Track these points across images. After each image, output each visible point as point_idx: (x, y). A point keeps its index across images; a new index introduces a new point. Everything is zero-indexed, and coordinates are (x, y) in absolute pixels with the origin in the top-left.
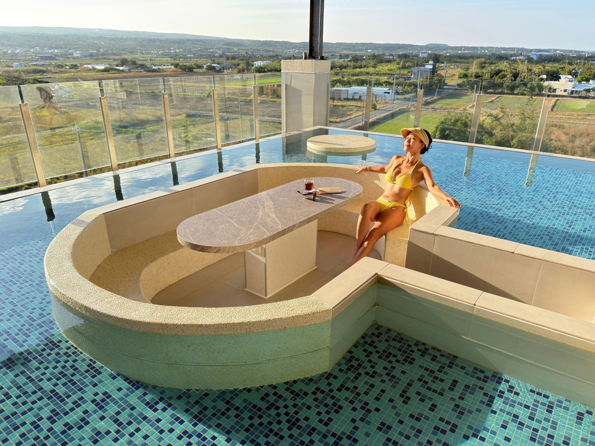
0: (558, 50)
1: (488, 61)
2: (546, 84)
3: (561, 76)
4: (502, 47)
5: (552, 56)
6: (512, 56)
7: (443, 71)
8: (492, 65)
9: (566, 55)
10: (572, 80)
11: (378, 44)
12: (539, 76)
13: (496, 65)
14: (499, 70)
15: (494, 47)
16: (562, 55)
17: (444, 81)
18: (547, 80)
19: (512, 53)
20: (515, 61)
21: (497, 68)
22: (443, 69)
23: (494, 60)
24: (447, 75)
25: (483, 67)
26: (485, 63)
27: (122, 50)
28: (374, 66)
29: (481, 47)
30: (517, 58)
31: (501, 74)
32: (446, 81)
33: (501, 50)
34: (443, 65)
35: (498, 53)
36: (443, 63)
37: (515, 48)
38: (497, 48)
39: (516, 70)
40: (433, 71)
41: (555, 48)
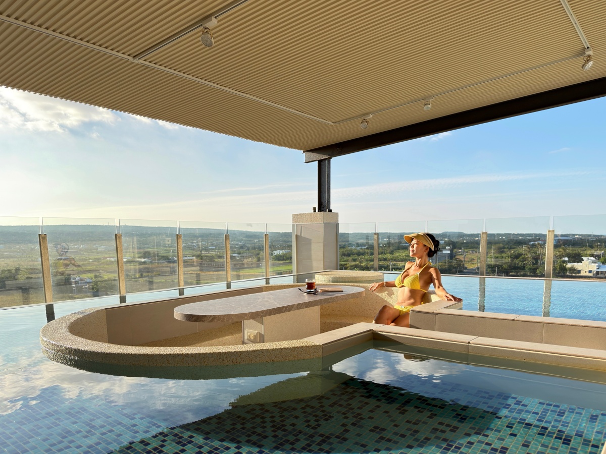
0: (577, 235)
1: (506, 246)
2: (569, 265)
3: (584, 258)
4: (520, 233)
5: (571, 240)
6: (530, 241)
7: (461, 256)
8: (511, 250)
9: (585, 239)
10: (595, 261)
11: (394, 233)
12: (561, 258)
13: (515, 249)
14: (518, 254)
15: (511, 234)
16: (581, 239)
17: (463, 265)
18: (569, 262)
19: (530, 238)
20: (534, 246)
21: (517, 252)
22: (462, 254)
23: (513, 245)
24: (466, 260)
25: (502, 252)
26: (504, 248)
27: (145, 244)
28: (392, 253)
29: (497, 234)
30: (536, 243)
31: (521, 257)
32: (466, 265)
33: (518, 236)
34: (460, 251)
35: (515, 238)
36: (461, 249)
37: (532, 234)
38: (514, 234)
39: (537, 253)
40: (451, 256)
41: (573, 233)
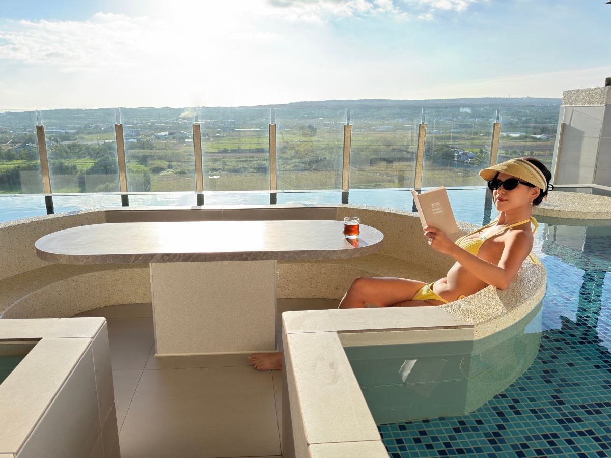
27: (546, 119)
